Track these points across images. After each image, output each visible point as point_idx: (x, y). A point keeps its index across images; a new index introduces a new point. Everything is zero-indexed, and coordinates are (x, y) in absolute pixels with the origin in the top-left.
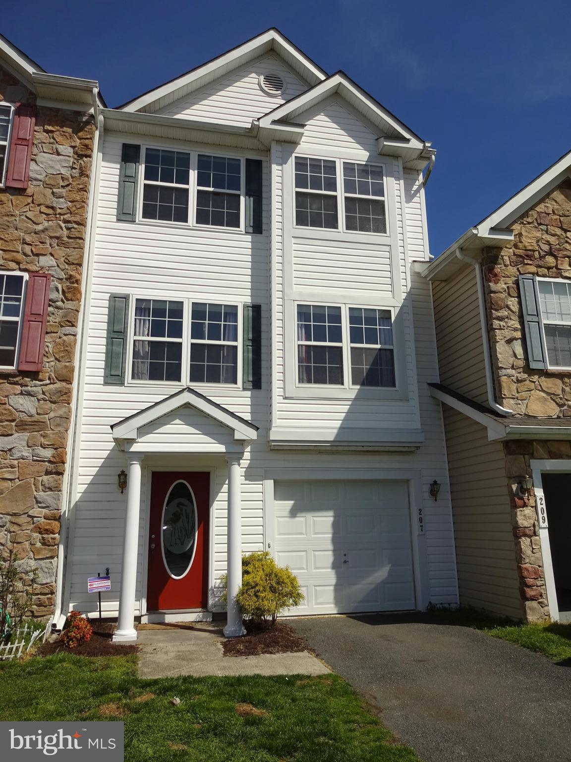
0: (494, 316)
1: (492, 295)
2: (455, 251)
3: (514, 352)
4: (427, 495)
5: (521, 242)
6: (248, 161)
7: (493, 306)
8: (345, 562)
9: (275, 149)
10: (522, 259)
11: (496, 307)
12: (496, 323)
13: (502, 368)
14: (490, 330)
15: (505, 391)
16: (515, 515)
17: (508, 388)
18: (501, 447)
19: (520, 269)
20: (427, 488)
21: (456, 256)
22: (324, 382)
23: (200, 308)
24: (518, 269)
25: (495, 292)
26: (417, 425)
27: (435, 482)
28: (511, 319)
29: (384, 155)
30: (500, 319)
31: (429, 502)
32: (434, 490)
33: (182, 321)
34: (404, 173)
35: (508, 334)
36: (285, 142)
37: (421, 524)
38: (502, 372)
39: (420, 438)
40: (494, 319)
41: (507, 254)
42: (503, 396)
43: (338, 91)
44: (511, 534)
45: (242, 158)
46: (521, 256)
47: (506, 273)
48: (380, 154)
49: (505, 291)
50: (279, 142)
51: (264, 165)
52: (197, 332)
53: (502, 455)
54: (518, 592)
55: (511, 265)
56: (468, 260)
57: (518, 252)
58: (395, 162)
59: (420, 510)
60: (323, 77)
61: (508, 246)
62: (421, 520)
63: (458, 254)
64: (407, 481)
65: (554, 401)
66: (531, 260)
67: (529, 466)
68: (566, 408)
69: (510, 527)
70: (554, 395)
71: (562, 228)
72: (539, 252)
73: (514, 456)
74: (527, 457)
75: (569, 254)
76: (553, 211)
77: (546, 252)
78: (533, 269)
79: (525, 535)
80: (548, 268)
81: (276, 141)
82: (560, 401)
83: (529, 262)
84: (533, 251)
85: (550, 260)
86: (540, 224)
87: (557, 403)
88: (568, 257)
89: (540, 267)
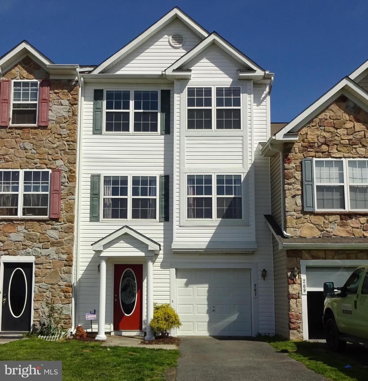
0: (286, 183)
1: (285, 171)
2: (268, 146)
3: (296, 202)
4: (260, 277)
5: (307, 138)
6: (162, 91)
7: (286, 177)
8: (214, 311)
9: (176, 84)
10: (306, 149)
11: (288, 178)
12: (286, 187)
13: (288, 211)
14: (284, 191)
15: (289, 224)
16: (289, 288)
17: (291, 220)
18: (285, 253)
20: (260, 273)
21: (269, 149)
22: (202, 217)
23: (136, 179)
24: (303, 154)
25: (287, 169)
26: (254, 239)
27: (264, 270)
28: (296, 184)
29: (241, 80)
30: (289, 184)
31: (261, 280)
32: (264, 274)
33: (128, 187)
34: (254, 89)
35: (293, 192)
36: (182, 79)
37: (255, 292)
38: (288, 214)
39: (255, 246)
40: (286, 184)
41: (296, 147)
42: (287, 226)
43: (214, 43)
44: (287, 297)
46: (306, 147)
47: (295, 157)
48: (239, 80)
49: (294, 168)
50: (179, 80)
51: (171, 92)
53: (286, 258)
54: (288, 325)
55: (299, 153)
56: (276, 150)
57: (304, 144)
58: (248, 83)
59: (255, 285)
60: (206, 34)
61: (298, 141)
62: (255, 290)
63: (270, 147)
64: (250, 269)
65: (318, 228)
66: (312, 148)
67: (299, 263)
68: (325, 232)
69: (286, 294)
70: (318, 225)
71: (334, 127)
72: (318, 143)
73: (290, 258)
74: (298, 258)
75: (337, 142)
76: (330, 117)
77: (322, 143)
78: (313, 154)
79: (293, 298)
80: (323, 153)
81: (177, 79)
82: (321, 228)
83: (311, 150)
84: (314, 143)
85: (324, 148)
86: (320, 126)
87: (319, 230)
88: (337, 145)
89: (317, 152)
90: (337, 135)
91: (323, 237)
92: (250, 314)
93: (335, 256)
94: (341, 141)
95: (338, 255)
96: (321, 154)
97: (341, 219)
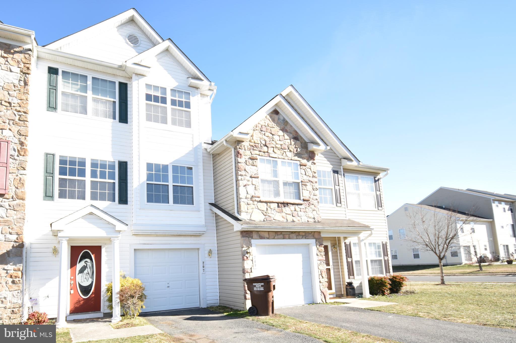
0: (239, 174)
2: (222, 142)
3: (247, 191)
4: (207, 255)
5: (253, 139)
6: (120, 84)
7: (239, 170)
8: (168, 287)
9: (134, 78)
10: (253, 147)
11: (240, 170)
12: (240, 178)
13: (241, 198)
14: (237, 180)
15: (242, 209)
16: (243, 264)
17: (243, 207)
18: (239, 234)
19: (252, 152)
20: (207, 252)
21: (223, 144)
22: (160, 202)
23: (95, 162)
24: (251, 152)
25: (240, 163)
26: (203, 223)
27: (210, 249)
28: (246, 176)
29: (191, 87)
30: (241, 175)
31: (207, 258)
32: (210, 252)
33: (85, 169)
34: (201, 96)
35: (245, 182)
36: (140, 75)
37: (204, 269)
38: (242, 200)
39: (204, 229)
40: (239, 175)
41: (246, 144)
42: (241, 211)
43: (168, 49)
44: (242, 272)
45: (117, 81)
46: (253, 146)
47: (245, 153)
48: (189, 86)
49: (244, 163)
50: (137, 74)
51: (129, 86)
52: (94, 174)
53: (239, 237)
54: (243, 296)
55: (248, 150)
56: (229, 146)
57: (251, 144)
58: (196, 91)
59: (203, 262)
60: (160, 41)
61: (247, 141)
62: (203, 267)
63: (224, 143)
64: (198, 249)
65: (263, 213)
66: (257, 148)
67: (251, 242)
68: (267, 216)
69: (241, 269)
70: (263, 210)
71: (271, 133)
72: (261, 144)
73: (245, 238)
74: (250, 238)
75: (274, 146)
76: (268, 125)
77: (263, 144)
78: (257, 152)
79: (247, 272)
80: (264, 152)
81: (136, 74)
82: (266, 214)
83: (256, 149)
84: (258, 144)
85: (265, 149)
86: (262, 131)
87: (264, 215)
88: (273, 147)
89: (260, 151)
90: (273, 140)
91: (266, 220)
92: (199, 288)
93: (276, 236)
94: (276, 145)
95: (278, 235)
96: (263, 153)
97: (278, 207)
